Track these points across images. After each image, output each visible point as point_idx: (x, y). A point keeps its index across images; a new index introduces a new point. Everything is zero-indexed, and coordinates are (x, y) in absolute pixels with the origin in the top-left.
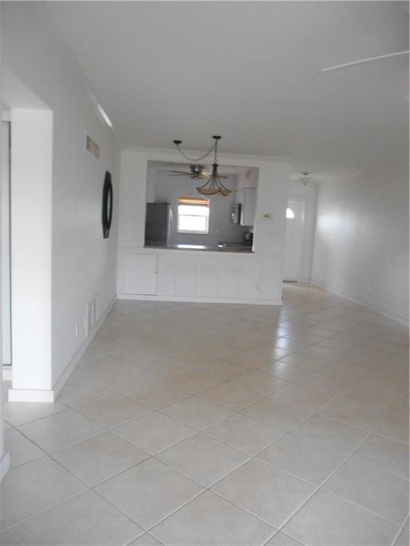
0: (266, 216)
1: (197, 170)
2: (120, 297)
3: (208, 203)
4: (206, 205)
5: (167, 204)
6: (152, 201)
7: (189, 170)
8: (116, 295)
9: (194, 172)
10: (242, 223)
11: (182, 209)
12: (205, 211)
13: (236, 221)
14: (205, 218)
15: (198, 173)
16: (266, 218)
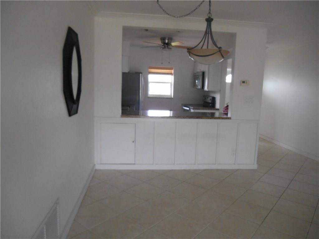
0: (244, 82)
1: (167, 41)
2: (98, 167)
3: (173, 71)
4: (171, 74)
5: (140, 73)
6: (126, 71)
7: (160, 43)
8: (94, 165)
9: (164, 43)
10: (206, 88)
11: (151, 78)
12: (170, 79)
13: (199, 87)
14: (170, 84)
15: (168, 44)
16: (243, 84)
